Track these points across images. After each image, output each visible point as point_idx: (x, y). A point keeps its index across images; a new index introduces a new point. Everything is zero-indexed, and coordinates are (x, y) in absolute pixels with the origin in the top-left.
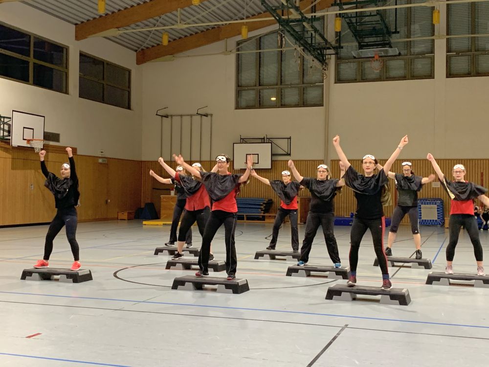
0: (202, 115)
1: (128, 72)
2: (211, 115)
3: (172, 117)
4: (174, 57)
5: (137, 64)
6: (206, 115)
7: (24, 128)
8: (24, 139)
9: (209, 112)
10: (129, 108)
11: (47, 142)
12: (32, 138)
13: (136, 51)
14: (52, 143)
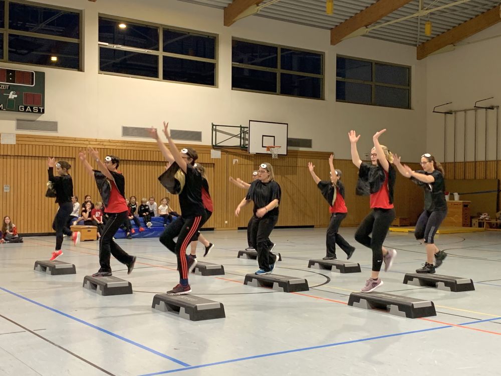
0: (486, 108)
1: (408, 70)
2: (498, 107)
3: (455, 113)
4: (454, 46)
5: (417, 59)
6: (492, 108)
7: (263, 136)
8: (263, 147)
9: (495, 104)
10: (408, 107)
11: (290, 148)
12: (273, 145)
13: (416, 45)
14: (301, 149)
